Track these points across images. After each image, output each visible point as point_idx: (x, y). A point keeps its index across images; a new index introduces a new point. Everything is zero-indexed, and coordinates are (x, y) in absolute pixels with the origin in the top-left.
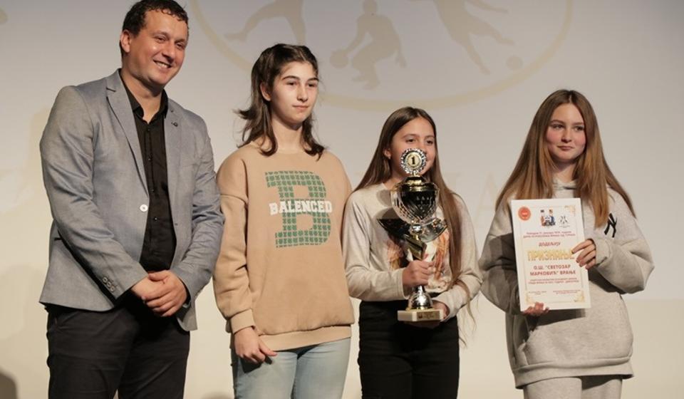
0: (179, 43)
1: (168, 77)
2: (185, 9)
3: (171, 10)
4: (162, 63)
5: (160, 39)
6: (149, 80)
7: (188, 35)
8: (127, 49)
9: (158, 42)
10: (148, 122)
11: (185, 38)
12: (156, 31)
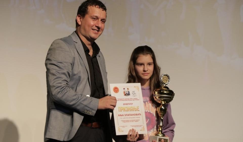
0: (103, 21)
1: (98, 35)
2: (105, 5)
3: (99, 5)
4: (95, 30)
5: (94, 19)
6: (90, 38)
7: (106, 16)
8: (80, 23)
9: (93, 20)
10: (91, 56)
11: (105, 18)
12: (92, 15)
